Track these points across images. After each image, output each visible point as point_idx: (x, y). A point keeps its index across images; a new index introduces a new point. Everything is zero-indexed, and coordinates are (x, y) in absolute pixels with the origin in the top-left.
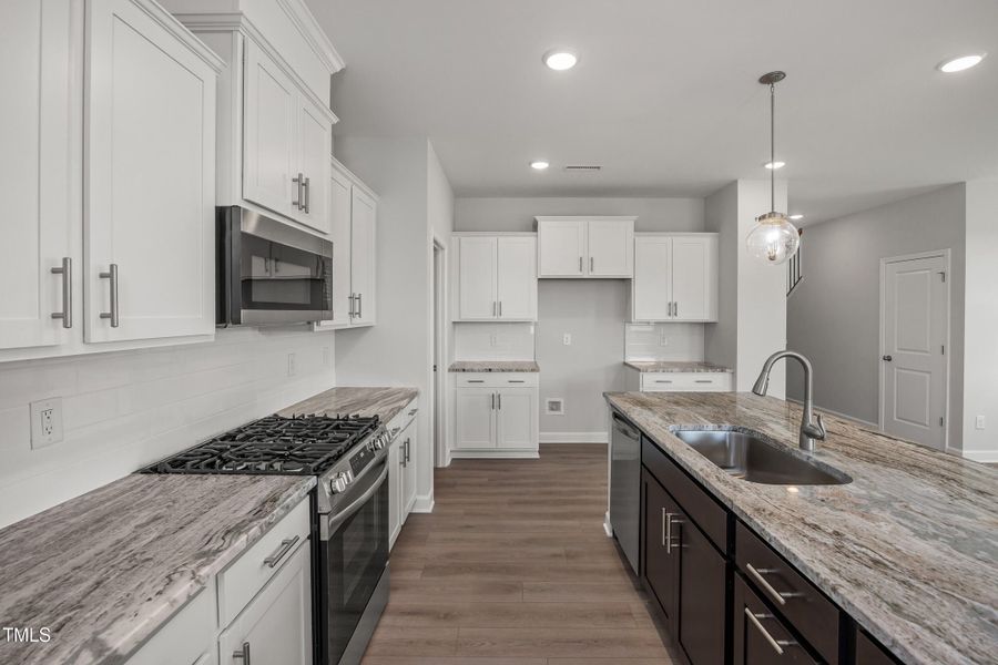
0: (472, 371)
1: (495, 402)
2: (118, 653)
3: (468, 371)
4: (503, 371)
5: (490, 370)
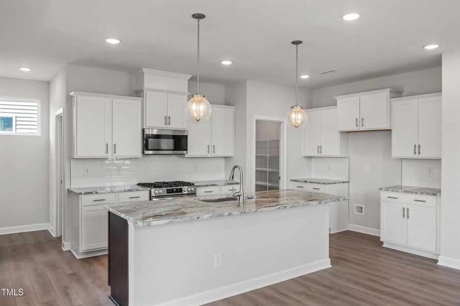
5: (306, 182)
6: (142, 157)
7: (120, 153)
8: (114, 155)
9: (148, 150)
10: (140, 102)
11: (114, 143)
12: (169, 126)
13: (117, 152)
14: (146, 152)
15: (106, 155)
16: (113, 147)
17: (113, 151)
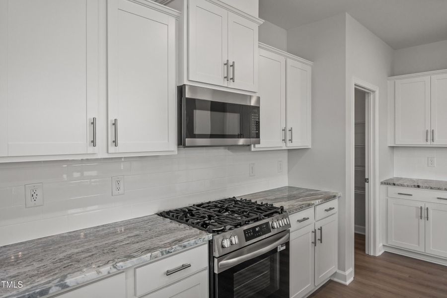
0: (402, 185)
1: (423, 214)
2: (67, 284)
3: (398, 185)
4: (431, 188)
5: (418, 186)
6: (176, 153)
7: (128, 145)
8: (112, 149)
9: (192, 135)
10: (172, 23)
11: (111, 118)
12: (231, 85)
13: (119, 142)
14: (188, 141)
15: (91, 150)
16: (111, 129)
17: (111, 138)
